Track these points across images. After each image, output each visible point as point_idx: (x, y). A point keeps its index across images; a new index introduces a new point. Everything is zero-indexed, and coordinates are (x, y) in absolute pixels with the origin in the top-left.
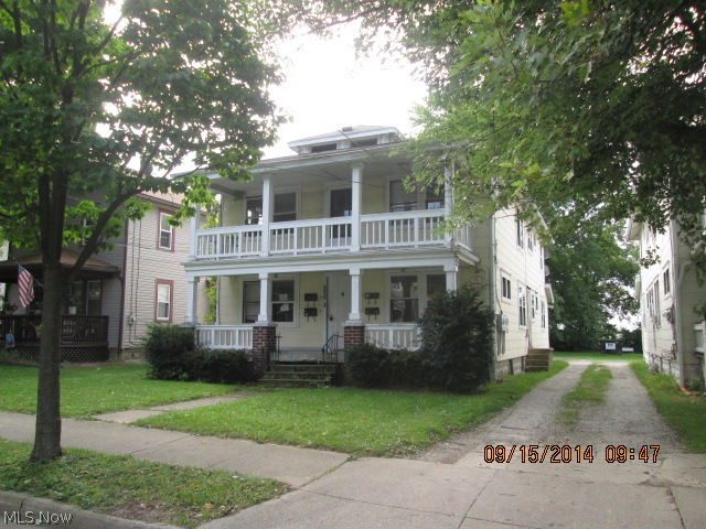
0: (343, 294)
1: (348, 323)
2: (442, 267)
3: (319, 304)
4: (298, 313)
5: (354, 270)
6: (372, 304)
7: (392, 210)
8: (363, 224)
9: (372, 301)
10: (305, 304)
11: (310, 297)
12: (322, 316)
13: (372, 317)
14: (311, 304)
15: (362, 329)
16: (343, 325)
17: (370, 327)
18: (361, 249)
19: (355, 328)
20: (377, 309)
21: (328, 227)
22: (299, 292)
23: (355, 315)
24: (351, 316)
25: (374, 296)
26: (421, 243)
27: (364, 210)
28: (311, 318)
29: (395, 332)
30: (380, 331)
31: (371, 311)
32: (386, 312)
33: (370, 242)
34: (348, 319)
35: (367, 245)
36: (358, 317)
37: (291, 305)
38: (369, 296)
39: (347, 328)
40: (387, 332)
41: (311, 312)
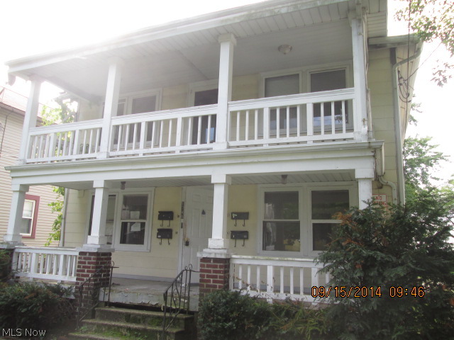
0: (204, 213)
1: (206, 253)
2: (353, 171)
3: (174, 225)
4: (151, 234)
5: (219, 176)
6: (240, 226)
7: (267, 94)
8: (233, 114)
9: (240, 222)
10: (158, 224)
11: (166, 215)
12: (177, 239)
13: (240, 242)
14: (166, 224)
15: (226, 263)
16: (199, 255)
17: (239, 260)
18: (229, 147)
19: (216, 260)
20: (246, 233)
21: (185, 120)
22: (153, 209)
23: (217, 242)
24: (211, 243)
25: (243, 216)
26: (318, 137)
27: (236, 95)
28: (165, 241)
29: (277, 269)
30: (254, 268)
31: (237, 236)
32: (257, 237)
33: (242, 138)
34: (206, 246)
35: (238, 142)
36: (221, 244)
37: (143, 225)
38: (236, 215)
39: (204, 260)
40: (264, 269)
41: (165, 234)
